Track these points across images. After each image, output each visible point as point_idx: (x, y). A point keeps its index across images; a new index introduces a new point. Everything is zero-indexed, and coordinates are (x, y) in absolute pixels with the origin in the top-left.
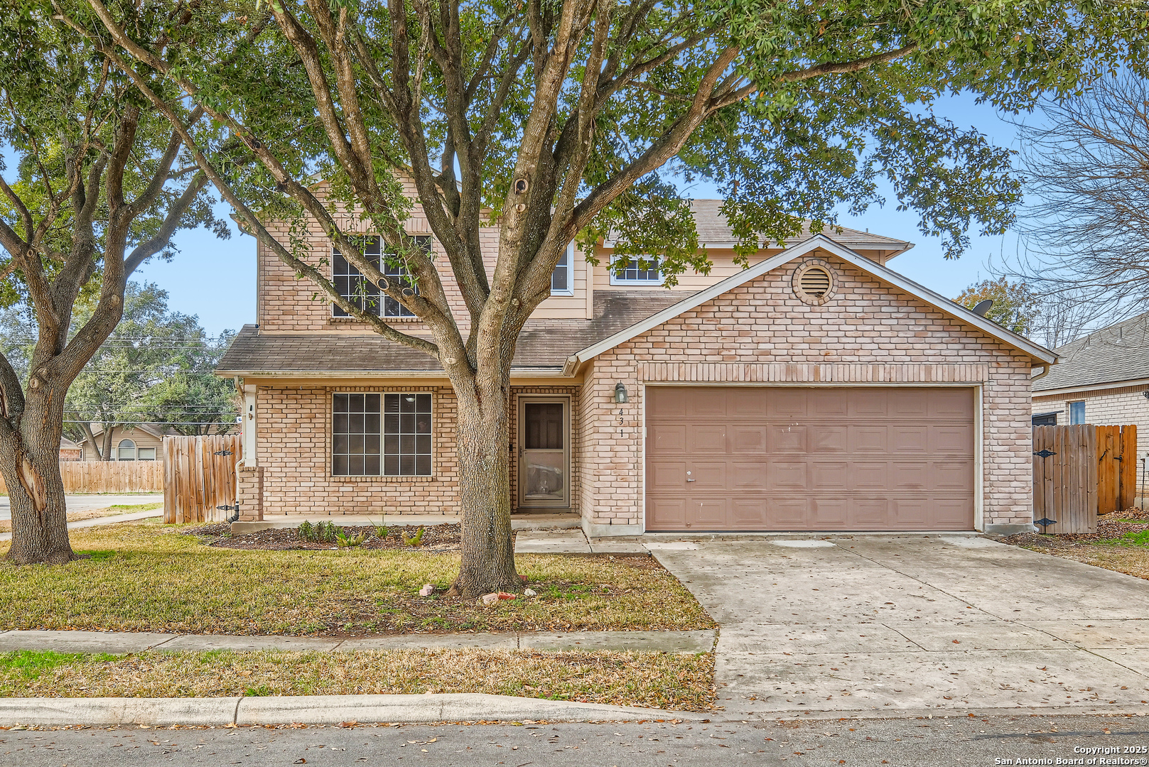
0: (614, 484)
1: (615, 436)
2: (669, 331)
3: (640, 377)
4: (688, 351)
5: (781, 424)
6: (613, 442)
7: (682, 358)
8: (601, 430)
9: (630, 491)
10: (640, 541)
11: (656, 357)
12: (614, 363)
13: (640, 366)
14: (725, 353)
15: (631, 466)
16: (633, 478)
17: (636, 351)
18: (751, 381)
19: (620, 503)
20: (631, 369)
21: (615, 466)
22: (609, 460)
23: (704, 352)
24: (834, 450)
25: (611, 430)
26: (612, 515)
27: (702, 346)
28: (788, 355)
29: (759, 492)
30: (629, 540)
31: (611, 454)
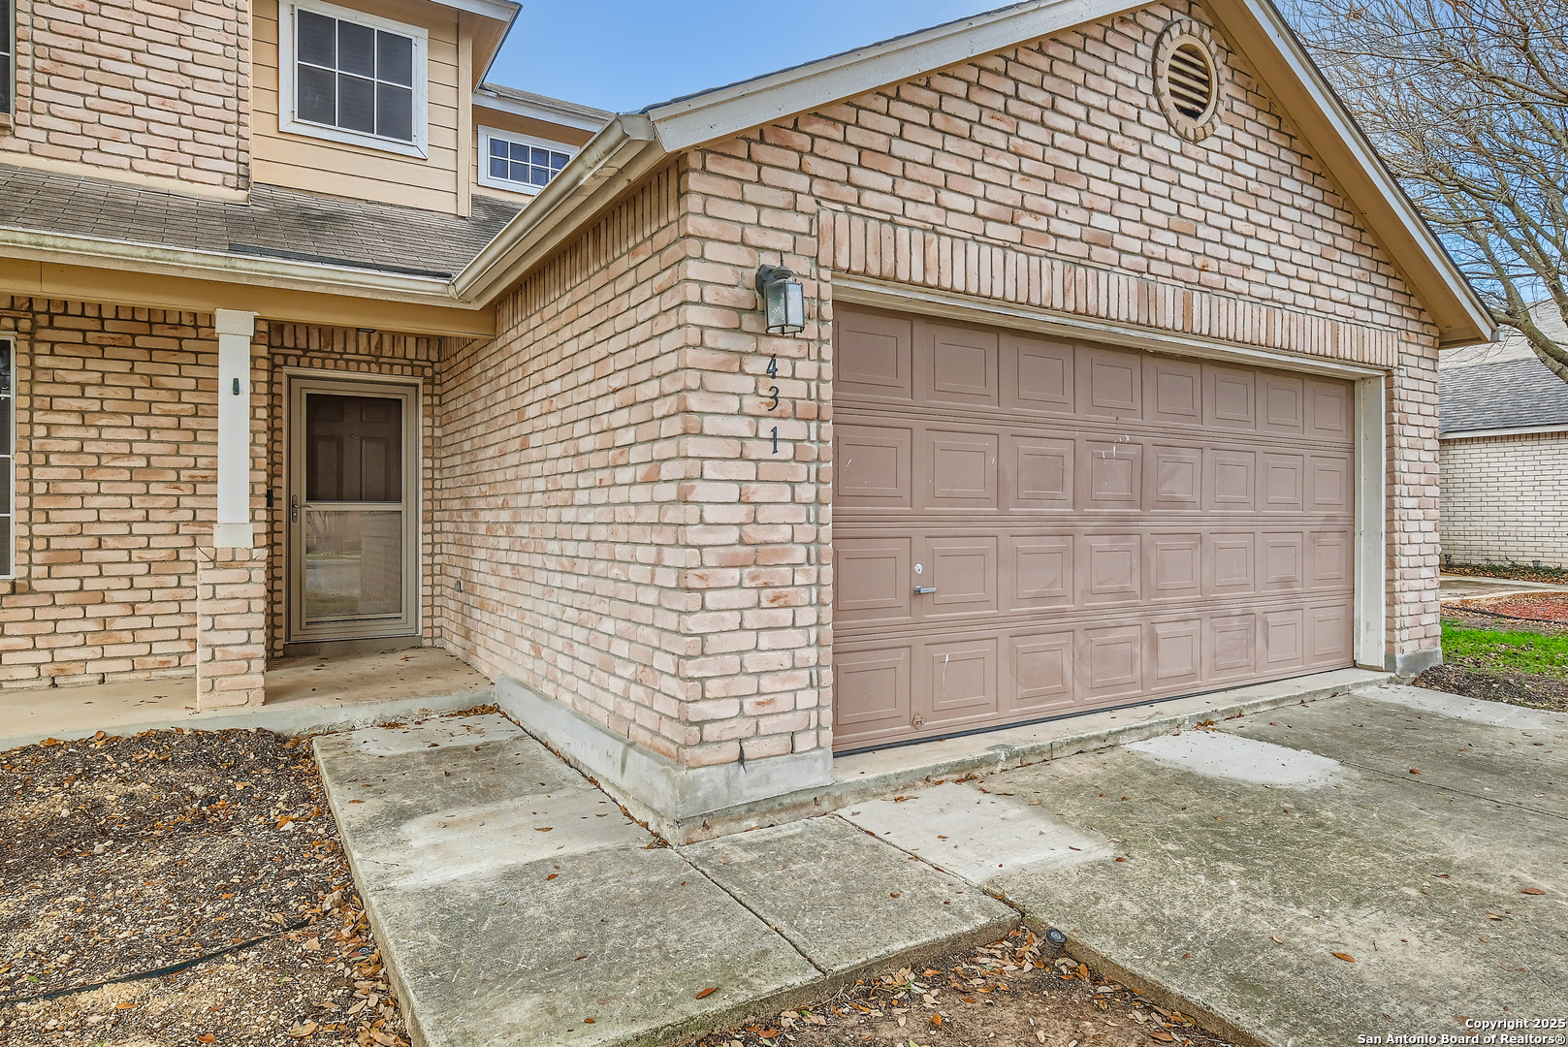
0: (752, 619)
1: (756, 449)
2: (903, 121)
3: (825, 258)
4: (947, 198)
5: (1100, 436)
6: (747, 471)
7: (933, 215)
8: (710, 425)
9: (795, 638)
10: (826, 806)
11: (868, 198)
12: (752, 192)
13: (825, 217)
14: (1026, 220)
15: (800, 554)
16: (804, 596)
17: (814, 165)
18: (1075, 312)
19: (768, 684)
20: (801, 223)
21: (753, 555)
22: (733, 535)
23: (984, 208)
24: (1180, 503)
25: (742, 427)
26: (744, 728)
27: (978, 189)
28: (1142, 254)
29: (1061, 614)
30: (795, 806)
31: (741, 513)
